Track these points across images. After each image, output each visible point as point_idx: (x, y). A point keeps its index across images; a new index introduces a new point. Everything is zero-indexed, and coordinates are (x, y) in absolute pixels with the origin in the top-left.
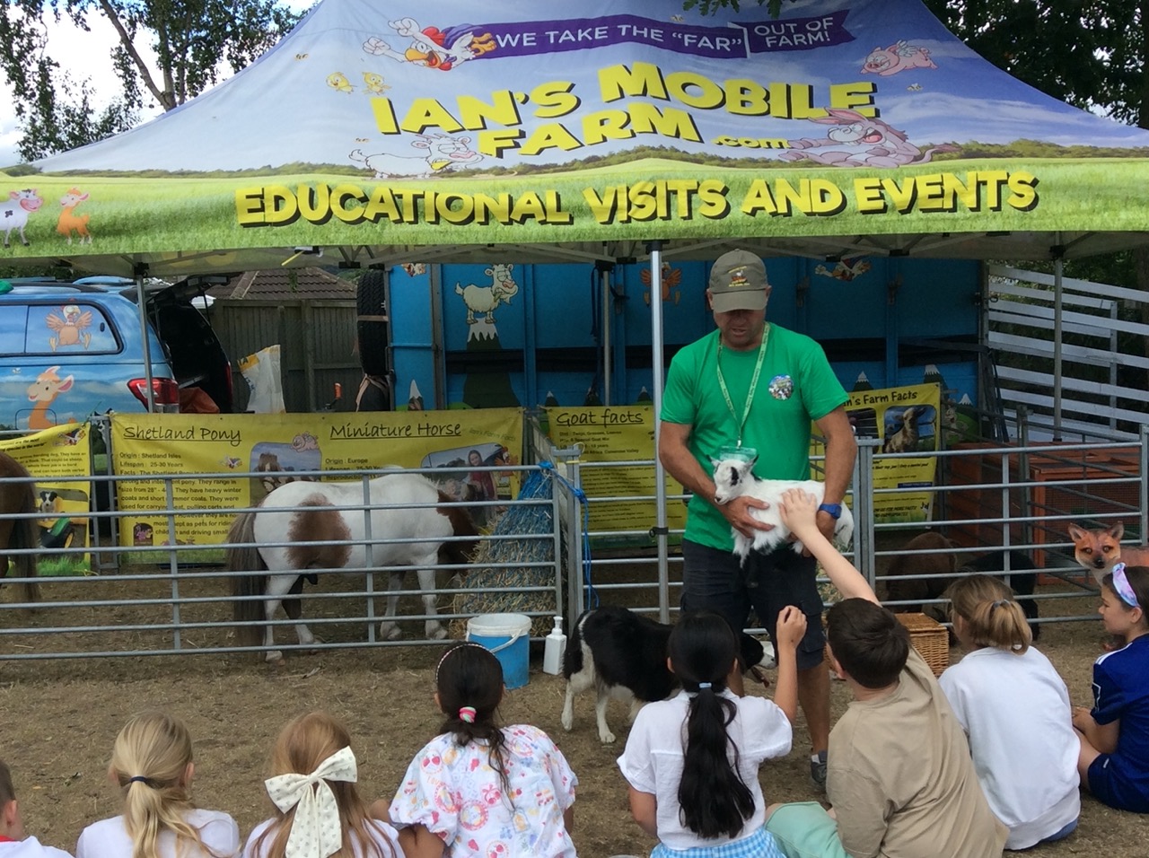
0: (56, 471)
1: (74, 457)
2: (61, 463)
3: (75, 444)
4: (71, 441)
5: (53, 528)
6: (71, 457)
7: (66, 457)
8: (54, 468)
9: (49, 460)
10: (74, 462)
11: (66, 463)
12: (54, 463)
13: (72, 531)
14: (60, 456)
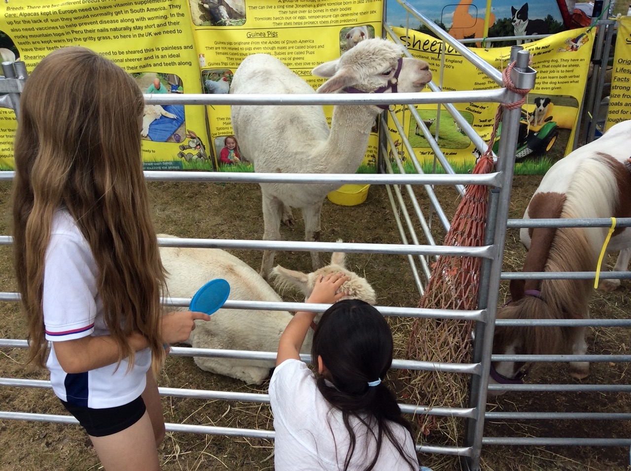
0: (553, 78)
1: (573, 63)
2: (559, 69)
3: (576, 50)
4: (572, 47)
5: (539, 131)
6: (570, 63)
7: (565, 63)
8: (552, 75)
9: (548, 66)
10: (571, 69)
11: (564, 69)
12: (552, 69)
13: (556, 135)
14: (560, 63)
